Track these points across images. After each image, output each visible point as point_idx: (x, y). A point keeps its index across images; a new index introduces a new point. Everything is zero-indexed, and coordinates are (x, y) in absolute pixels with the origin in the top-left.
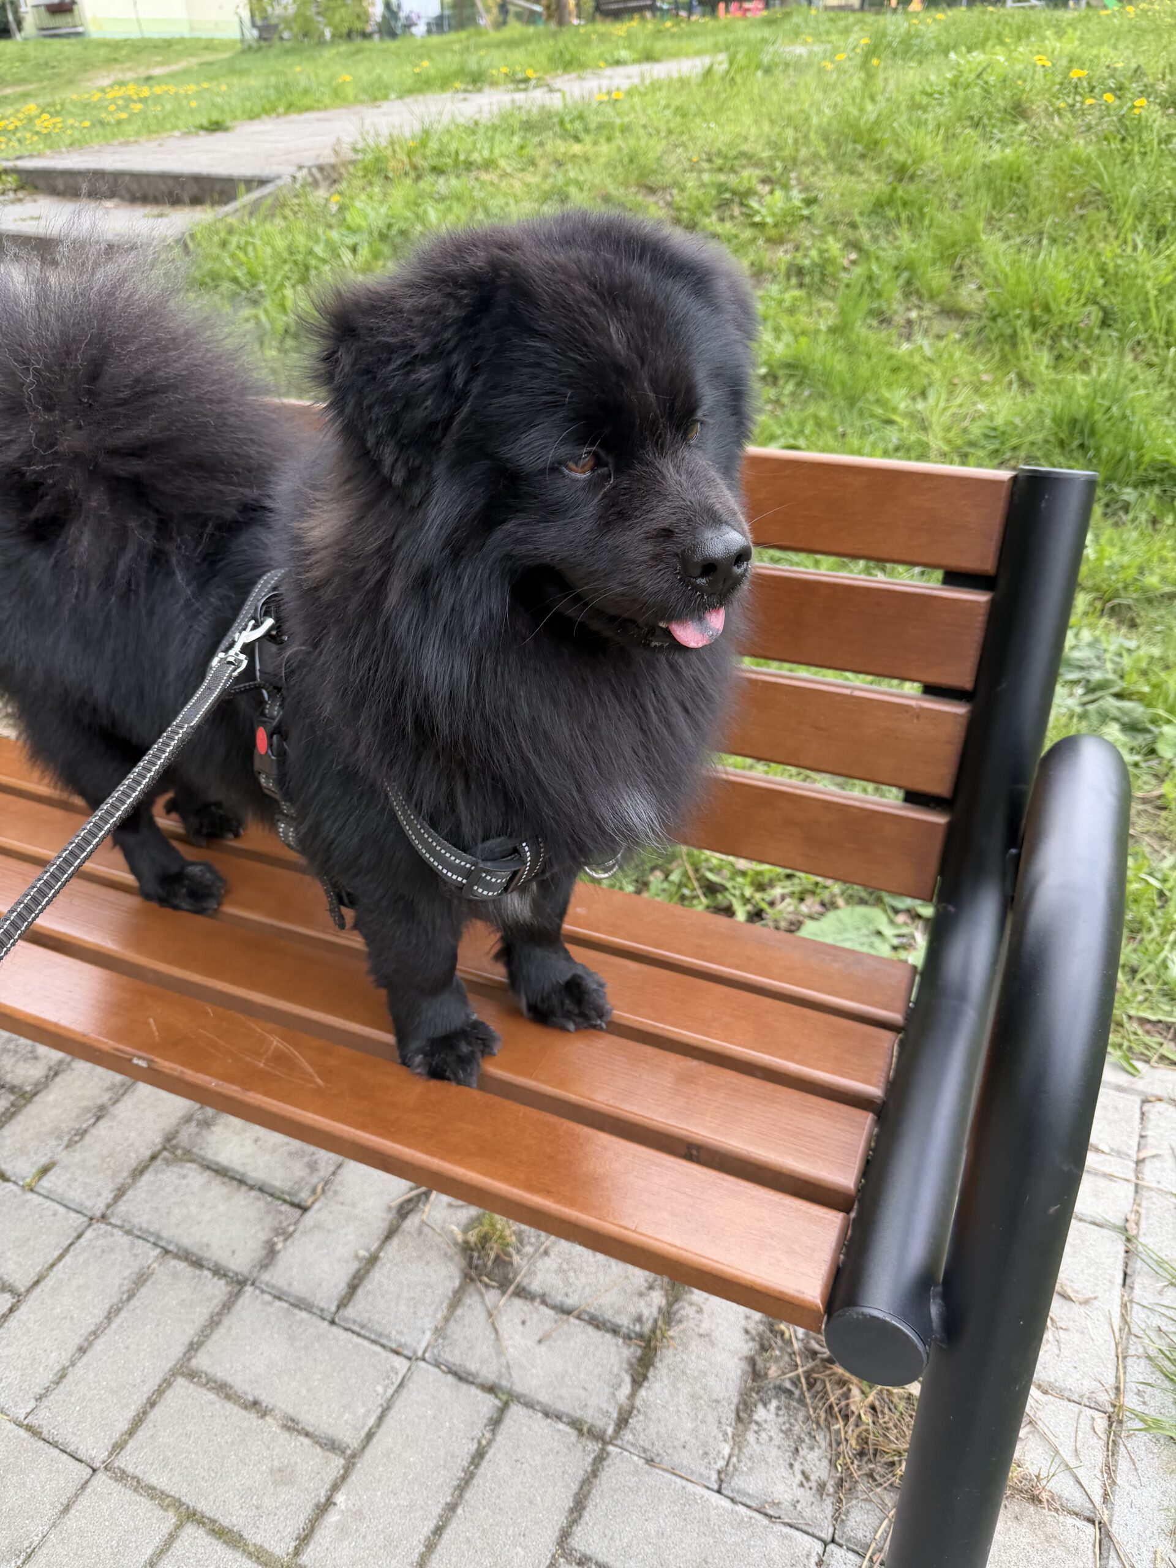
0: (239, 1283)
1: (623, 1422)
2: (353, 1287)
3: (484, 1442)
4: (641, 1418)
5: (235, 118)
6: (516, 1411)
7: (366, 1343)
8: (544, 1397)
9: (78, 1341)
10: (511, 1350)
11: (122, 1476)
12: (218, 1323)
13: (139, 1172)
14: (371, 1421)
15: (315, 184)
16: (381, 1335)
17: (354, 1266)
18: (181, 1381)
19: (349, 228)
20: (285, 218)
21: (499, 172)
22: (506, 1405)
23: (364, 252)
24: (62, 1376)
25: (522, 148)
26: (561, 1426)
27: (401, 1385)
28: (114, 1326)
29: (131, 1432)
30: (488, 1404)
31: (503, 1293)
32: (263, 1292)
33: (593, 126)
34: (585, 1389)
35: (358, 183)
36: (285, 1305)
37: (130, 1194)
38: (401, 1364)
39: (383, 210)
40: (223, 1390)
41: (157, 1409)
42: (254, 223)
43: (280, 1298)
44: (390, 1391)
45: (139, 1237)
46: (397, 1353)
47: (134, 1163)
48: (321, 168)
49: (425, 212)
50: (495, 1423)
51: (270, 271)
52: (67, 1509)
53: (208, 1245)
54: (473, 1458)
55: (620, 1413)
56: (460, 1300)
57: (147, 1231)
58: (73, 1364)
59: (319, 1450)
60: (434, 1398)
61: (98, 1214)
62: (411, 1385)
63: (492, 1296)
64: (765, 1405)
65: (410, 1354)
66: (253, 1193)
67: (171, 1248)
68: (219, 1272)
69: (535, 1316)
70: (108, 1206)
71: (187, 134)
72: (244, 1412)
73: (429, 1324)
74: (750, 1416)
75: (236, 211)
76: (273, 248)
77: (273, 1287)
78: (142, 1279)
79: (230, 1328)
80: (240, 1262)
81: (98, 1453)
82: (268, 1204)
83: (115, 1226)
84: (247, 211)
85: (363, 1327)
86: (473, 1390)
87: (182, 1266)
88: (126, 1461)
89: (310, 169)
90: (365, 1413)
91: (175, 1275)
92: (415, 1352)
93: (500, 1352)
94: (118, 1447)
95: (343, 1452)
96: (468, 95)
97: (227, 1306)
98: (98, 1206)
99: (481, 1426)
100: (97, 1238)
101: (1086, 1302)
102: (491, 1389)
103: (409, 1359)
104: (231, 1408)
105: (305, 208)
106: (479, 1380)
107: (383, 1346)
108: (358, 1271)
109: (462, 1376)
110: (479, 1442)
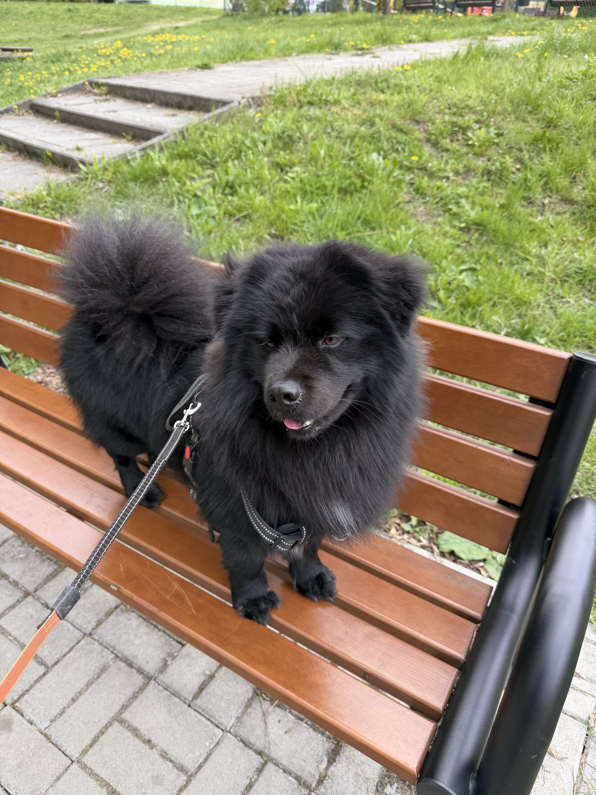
0: (149, 678)
1: (320, 782)
2: (201, 689)
3: (253, 780)
4: (330, 781)
5: (215, 62)
6: (270, 767)
7: (204, 719)
8: (284, 762)
9: (72, 695)
10: (272, 734)
11: (84, 767)
12: (137, 697)
13: (109, 614)
14: (201, 760)
15: (249, 106)
16: (211, 716)
17: (203, 678)
18: (116, 724)
19: (263, 132)
20: (233, 123)
21: (341, 106)
22: (266, 762)
23: (269, 145)
24: (63, 712)
25: (354, 94)
26: (290, 778)
27: (218, 744)
28: (89, 690)
29: (91, 745)
30: (257, 760)
31: (272, 704)
32: (159, 684)
33: (391, 85)
34: (305, 761)
35: (271, 107)
36: (169, 693)
37: (104, 624)
38: (219, 733)
39: (281, 124)
40: (135, 732)
41: (104, 736)
42: (217, 125)
43: (166, 689)
44: (212, 746)
45: (105, 647)
46: (218, 727)
47: (107, 609)
48: (253, 98)
49: (302, 126)
50: (260, 771)
51: (223, 151)
52: (58, 779)
53: (136, 657)
54: (247, 787)
55: (320, 777)
56: (250, 704)
57: (109, 645)
58: (69, 707)
59: (175, 770)
60: (232, 753)
61: (88, 632)
62: (222, 745)
63: (266, 705)
64: (391, 785)
65: (224, 728)
66: (161, 633)
67: (119, 655)
68: (140, 671)
69: (285, 719)
70: (93, 629)
71: (191, 69)
72: (143, 745)
73: (234, 714)
74: (383, 790)
75: (209, 118)
76: (225, 139)
77: (164, 683)
78: (104, 669)
79: (142, 701)
80: (150, 668)
81: (75, 754)
82: (166, 640)
83: (95, 640)
84: (215, 119)
85: (203, 710)
86: (251, 752)
87: (123, 665)
88: (86, 760)
89: (248, 99)
90: (199, 754)
91: (119, 669)
92: (226, 728)
93: (266, 734)
94: (84, 752)
95: (187, 773)
96: (331, 56)
97: (142, 689)
98: (88, 628)
99: (252, 771)
100: (86, 644)
101: (562, 759)
102: (260, 753)
103: (223, 730)
104: (137, 742)
105: (243, 119)
106: (254, 748)
107: (212, 722)
108: (205, 681)
109: (247, 744)
110: (251, 780)
